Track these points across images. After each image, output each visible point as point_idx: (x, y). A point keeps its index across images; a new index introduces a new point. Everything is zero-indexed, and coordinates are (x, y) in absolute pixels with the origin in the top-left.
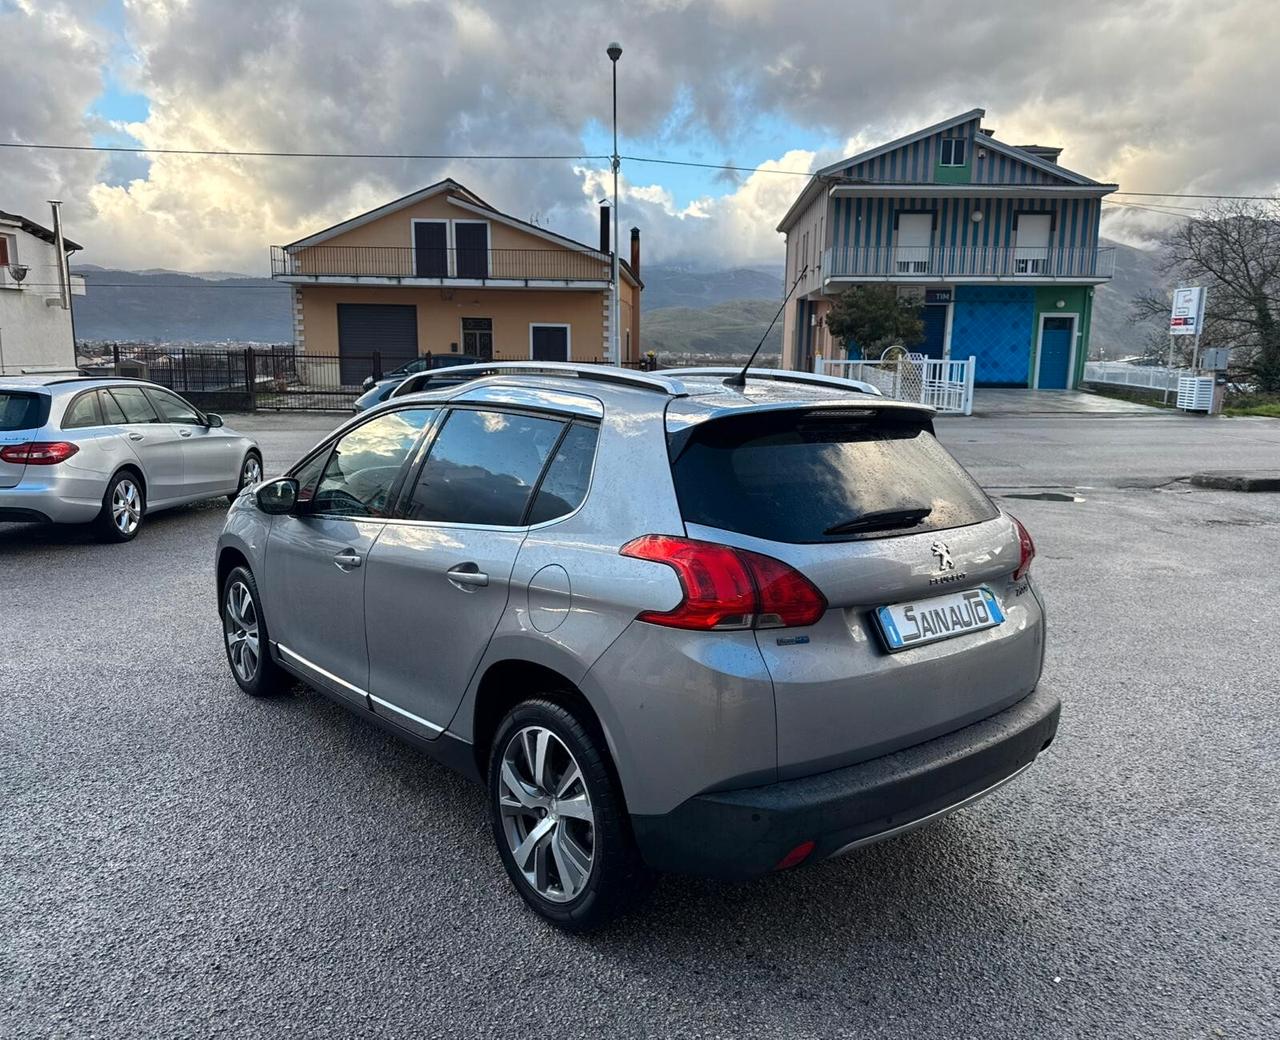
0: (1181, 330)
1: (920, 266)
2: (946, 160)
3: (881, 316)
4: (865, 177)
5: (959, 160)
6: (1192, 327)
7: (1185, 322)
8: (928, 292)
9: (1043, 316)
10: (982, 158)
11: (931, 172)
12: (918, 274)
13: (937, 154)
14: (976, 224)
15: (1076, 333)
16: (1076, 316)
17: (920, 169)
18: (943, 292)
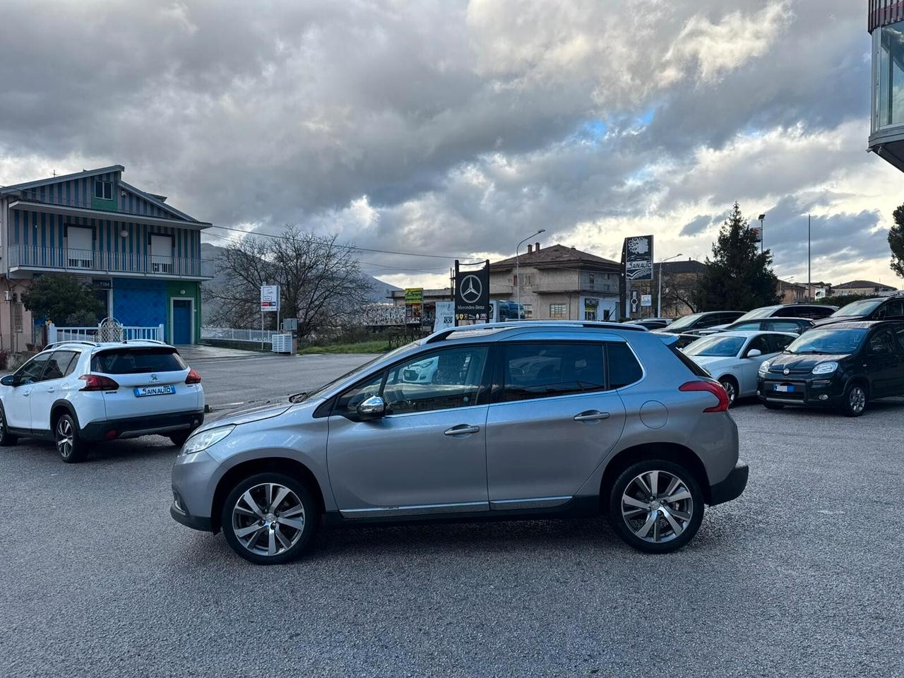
0: (268, 309)
1: (85, 263)
2: (99, 194)
3: (72, 296)
4: (39, 198)
5: (108, 196)
6: (275, 307)
7: (270, 304)
8: (93, 281)
9: (172, 299)
10: (124, 196)
11: (89, 201)
12: (84, 268)
13: (92, 190)
14: (124, 238)
15: (193, 310)
16: (193, 299)
17: (81, 198)
18: (105, 281)
